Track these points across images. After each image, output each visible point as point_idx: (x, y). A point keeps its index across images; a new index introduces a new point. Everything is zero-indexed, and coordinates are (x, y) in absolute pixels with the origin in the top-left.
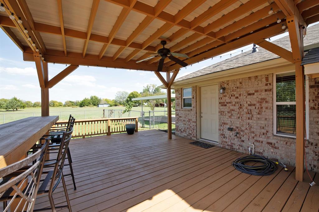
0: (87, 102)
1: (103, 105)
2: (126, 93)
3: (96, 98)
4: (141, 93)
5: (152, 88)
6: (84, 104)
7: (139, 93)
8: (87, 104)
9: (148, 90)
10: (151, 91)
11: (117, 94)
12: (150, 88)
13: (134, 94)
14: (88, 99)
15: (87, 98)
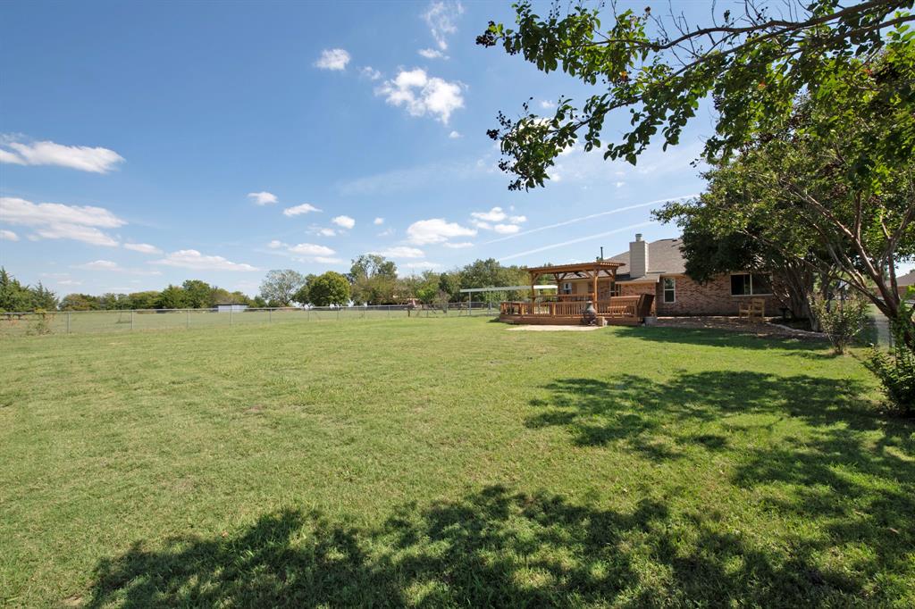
0: (180, 298)
1: (229, 307)
2: (296, 276)
3: (204, 287)
4: (345, 276)
8: (179, 304)
9: (362, 269)
10: (370, 271)
12: (369, 264)
13: (331, 277)
14: (176, 288)
15: (173, 287)
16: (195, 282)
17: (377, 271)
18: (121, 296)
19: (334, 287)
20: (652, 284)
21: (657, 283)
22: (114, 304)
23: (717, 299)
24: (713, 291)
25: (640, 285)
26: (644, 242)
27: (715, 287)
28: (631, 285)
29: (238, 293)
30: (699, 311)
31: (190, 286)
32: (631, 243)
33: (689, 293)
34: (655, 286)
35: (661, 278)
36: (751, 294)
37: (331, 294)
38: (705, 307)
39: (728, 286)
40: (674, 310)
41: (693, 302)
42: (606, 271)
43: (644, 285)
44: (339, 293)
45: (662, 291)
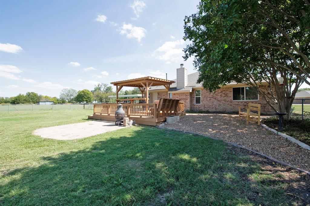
0: (23, 99)
1: (45, 103)
2: (74, 91)
3: (35, 95)
4: (92, 91)
5: (104, 87)
6: (19, 101)
7: (90, 91)
8: (23, 102)
9: (99, 89)
10: (102, 89)
11: (62, 91)
12: (102, 87)
13: (85, 92)
14: (23, 95)
15: (21, 95)
16: (31, 93)
17: (105, 90)
18: (6, 98)
19: (86, 95)
20: (188, 93)
21: (190, 93)
22: (3, 101)
23: (225, 102)
24: (222, 97)
25: (181, 93)
26: (184, 68)
27: (223, 95)
28: (177, 94)
29: (55, 98)
30: (214, 110)
31: (29, 94)
32: (177, 69)
33: (209, 99)
34: (189, 94)
35: (193, 90)
36: (245, 100)
37: (85, 98)
38: (217, 107)
39: (231, 95)
40: (200, 108)
41: (210, 104)
42: (165, 86)
43: (184, 93)
44: (88, 98)
45: (194, 98)
